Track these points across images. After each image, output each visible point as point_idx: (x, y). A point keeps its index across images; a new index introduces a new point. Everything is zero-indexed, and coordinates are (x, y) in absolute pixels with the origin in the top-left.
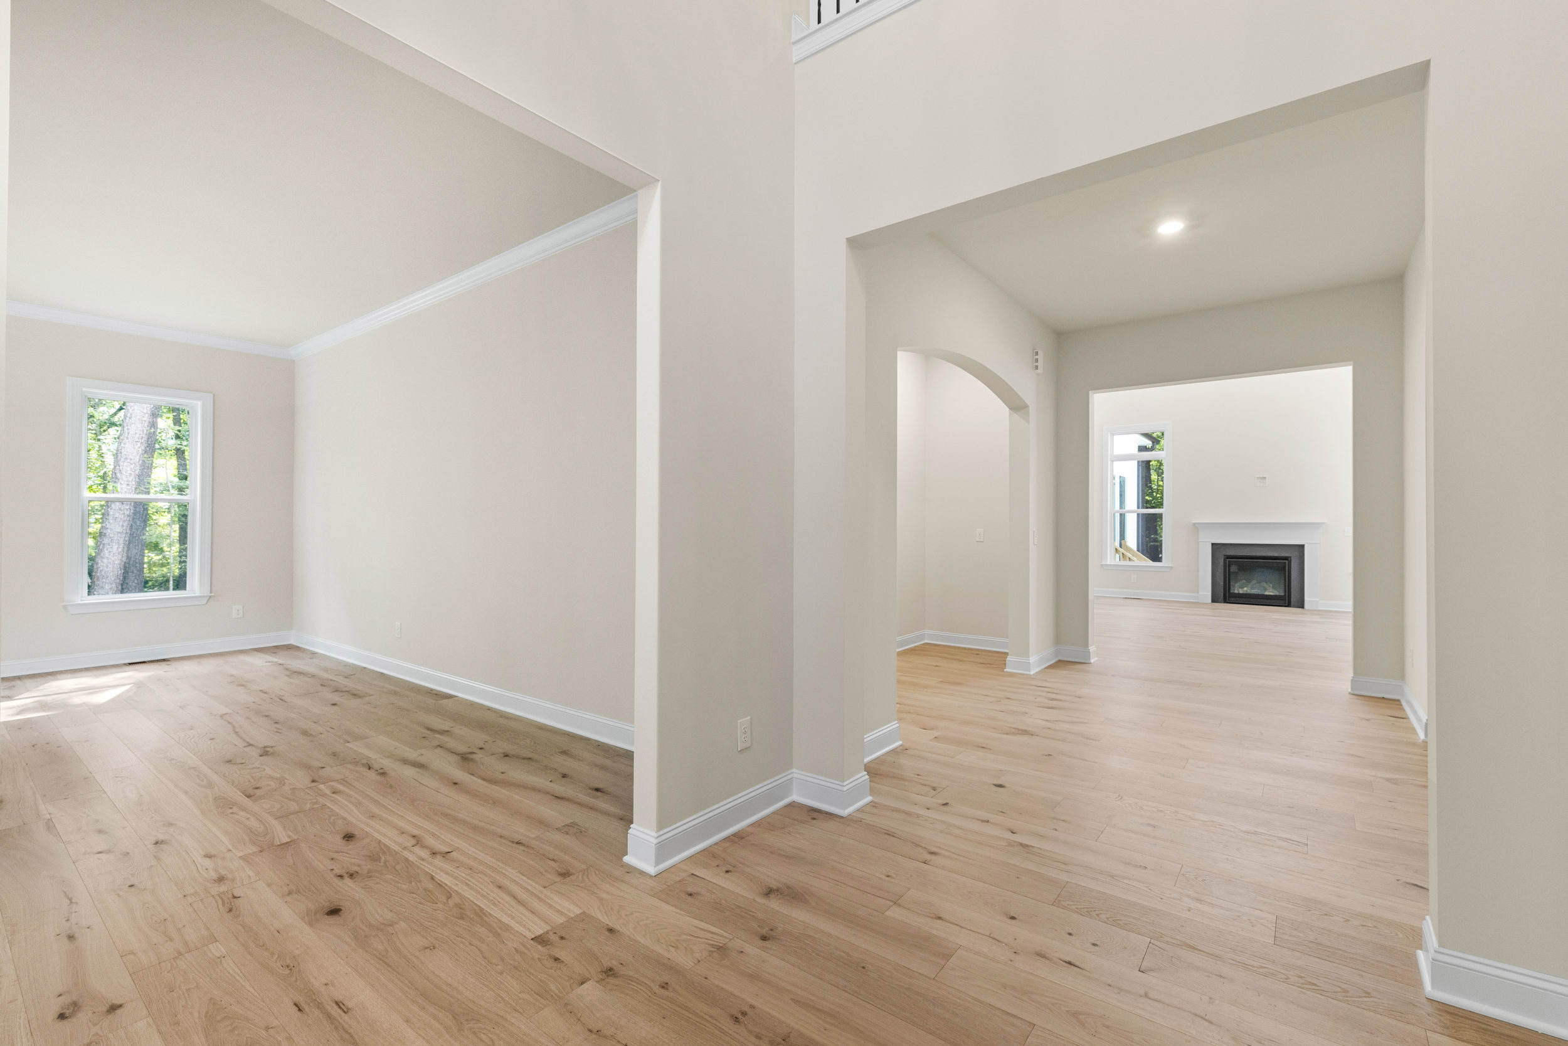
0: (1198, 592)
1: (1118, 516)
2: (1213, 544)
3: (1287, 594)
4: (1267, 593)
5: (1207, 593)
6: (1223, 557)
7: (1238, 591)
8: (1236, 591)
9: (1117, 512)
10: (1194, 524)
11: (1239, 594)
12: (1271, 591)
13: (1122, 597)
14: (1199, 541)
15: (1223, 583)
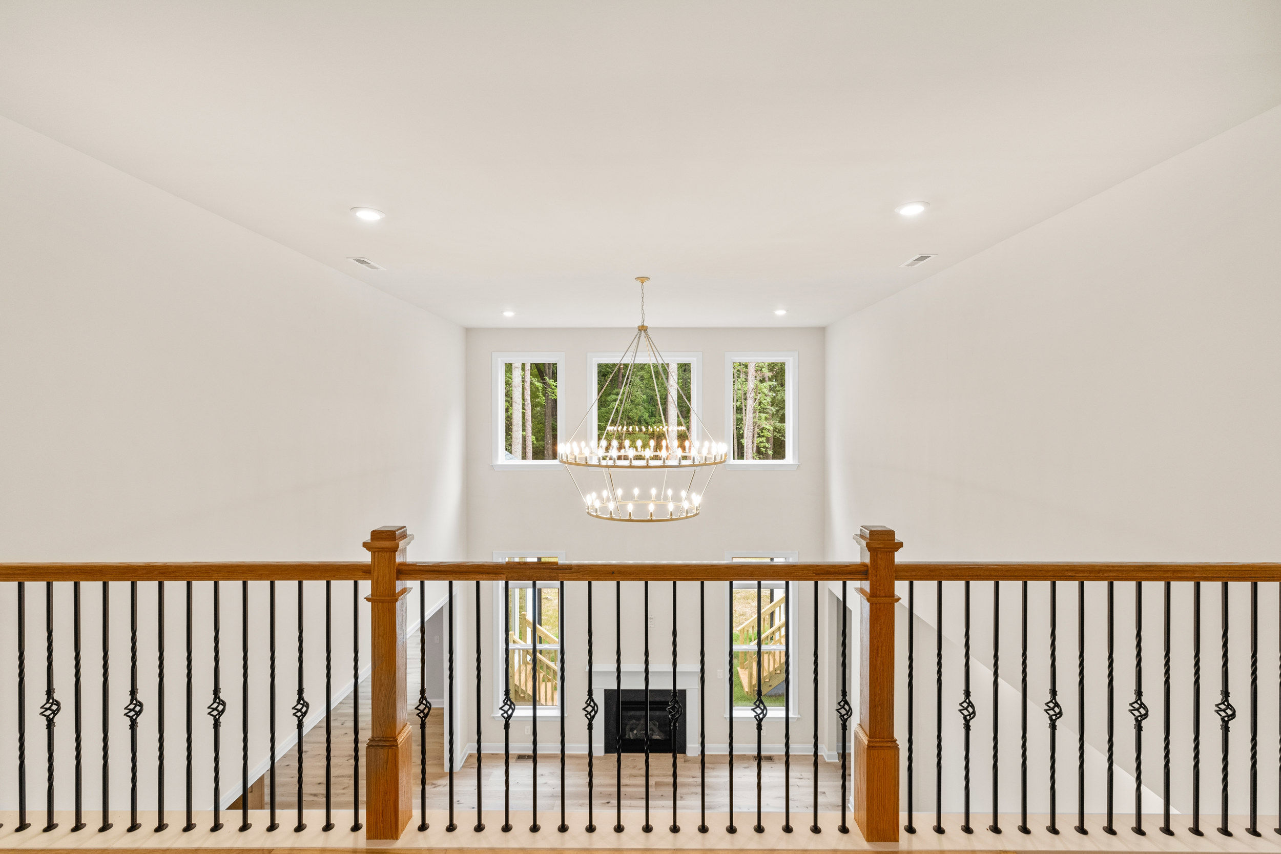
2: (606, 691)
6: (615, 702)
12: (658, 735)
13: (516, 754)
14: (593, 687)
15: (615, 732)
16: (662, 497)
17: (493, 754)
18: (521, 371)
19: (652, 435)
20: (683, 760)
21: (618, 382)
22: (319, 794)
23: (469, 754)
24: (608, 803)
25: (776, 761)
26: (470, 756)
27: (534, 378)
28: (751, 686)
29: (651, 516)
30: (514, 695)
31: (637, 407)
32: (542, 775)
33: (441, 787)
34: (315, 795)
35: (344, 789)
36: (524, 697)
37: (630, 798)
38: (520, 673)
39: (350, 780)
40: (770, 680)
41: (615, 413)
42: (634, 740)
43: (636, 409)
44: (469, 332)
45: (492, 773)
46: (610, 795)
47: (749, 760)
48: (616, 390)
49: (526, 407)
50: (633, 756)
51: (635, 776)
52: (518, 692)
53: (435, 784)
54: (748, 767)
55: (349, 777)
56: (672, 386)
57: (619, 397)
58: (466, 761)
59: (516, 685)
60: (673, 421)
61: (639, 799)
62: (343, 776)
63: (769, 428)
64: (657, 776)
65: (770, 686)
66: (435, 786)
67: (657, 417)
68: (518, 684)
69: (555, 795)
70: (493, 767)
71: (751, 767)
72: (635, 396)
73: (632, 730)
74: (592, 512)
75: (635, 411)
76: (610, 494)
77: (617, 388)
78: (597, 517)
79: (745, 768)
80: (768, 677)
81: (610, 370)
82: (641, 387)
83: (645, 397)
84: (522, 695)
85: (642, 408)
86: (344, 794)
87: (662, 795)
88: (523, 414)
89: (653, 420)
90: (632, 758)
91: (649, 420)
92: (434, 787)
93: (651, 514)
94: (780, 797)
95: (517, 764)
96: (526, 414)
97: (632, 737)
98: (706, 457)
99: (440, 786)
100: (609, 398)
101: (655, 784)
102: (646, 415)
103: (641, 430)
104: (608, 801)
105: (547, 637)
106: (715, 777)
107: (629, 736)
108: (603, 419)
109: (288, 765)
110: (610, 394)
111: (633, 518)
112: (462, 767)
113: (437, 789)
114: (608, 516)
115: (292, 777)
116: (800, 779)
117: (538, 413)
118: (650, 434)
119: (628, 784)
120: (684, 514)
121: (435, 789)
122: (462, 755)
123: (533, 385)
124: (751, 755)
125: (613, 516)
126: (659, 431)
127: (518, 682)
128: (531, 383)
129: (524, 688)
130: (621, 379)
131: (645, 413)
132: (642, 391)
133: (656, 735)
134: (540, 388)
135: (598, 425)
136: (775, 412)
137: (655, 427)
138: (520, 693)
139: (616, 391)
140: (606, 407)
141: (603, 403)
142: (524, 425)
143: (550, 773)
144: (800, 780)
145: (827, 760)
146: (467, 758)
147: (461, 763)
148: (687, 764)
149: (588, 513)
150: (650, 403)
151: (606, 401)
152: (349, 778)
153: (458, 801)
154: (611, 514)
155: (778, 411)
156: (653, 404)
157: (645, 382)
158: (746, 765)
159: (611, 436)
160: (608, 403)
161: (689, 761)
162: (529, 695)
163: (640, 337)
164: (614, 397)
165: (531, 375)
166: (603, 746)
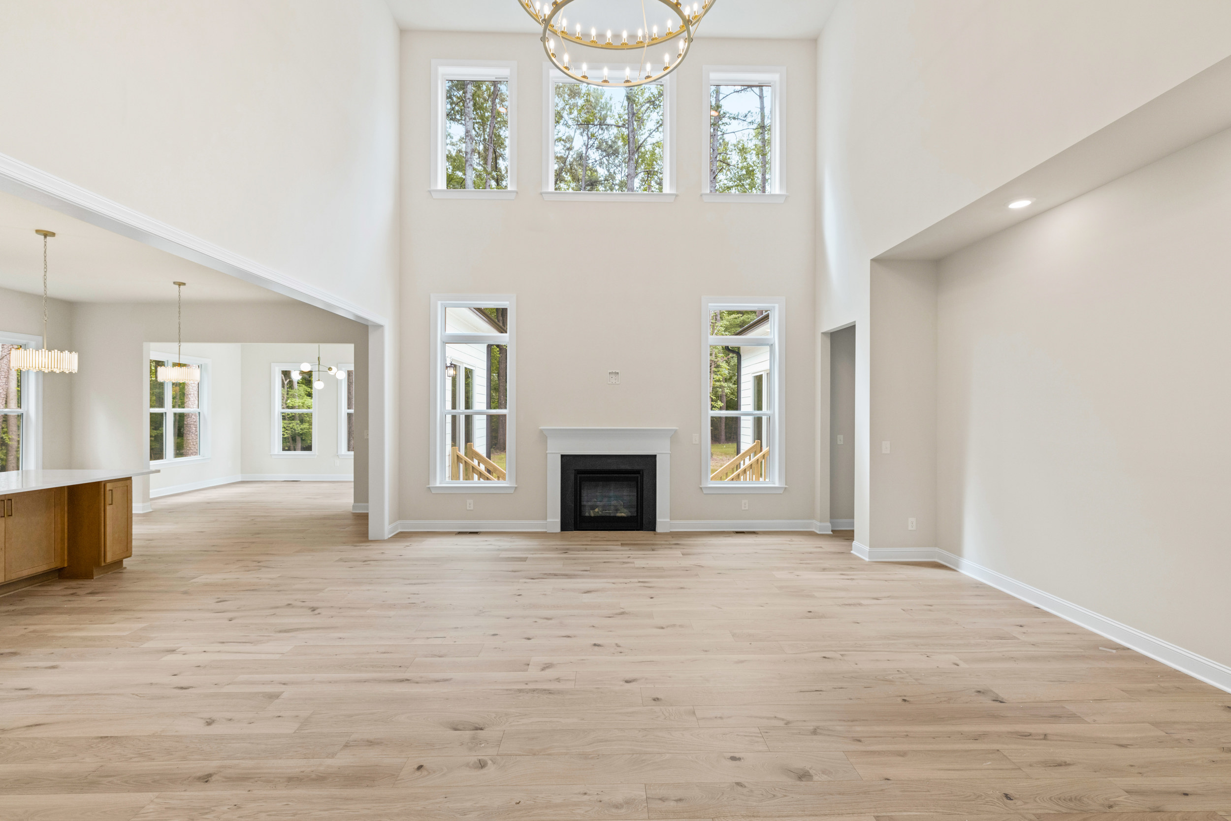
0: (546, 520)
1: (449, 419)
2: (562, 456)
3: (639, 514)
4: (619, 515)
5: (554, 520)
6: (574, 472)
7: (589, 513)
8: (587, 514)
9: (449, 413)
10: (542, 431)
11: (590, 517)
12: (624, 512)
13: (455, 531)
14: (547, 452)
15: (573, 505)
17: (428, 531)
23: (400, 531)
24: (567, 553)
25: (761, 534)
26: (403, 532)
42: (595, 517)
44: (403, 33)
46: (569, 549)
47: (729, 534)
50: (594, 534)
97: (592, 515)
124: (731, 531)
133: (621, 512)
145: (819, 533)
146: (398, 534)
147: (390, 536)
161: (660, 540)
166: (558, 520)
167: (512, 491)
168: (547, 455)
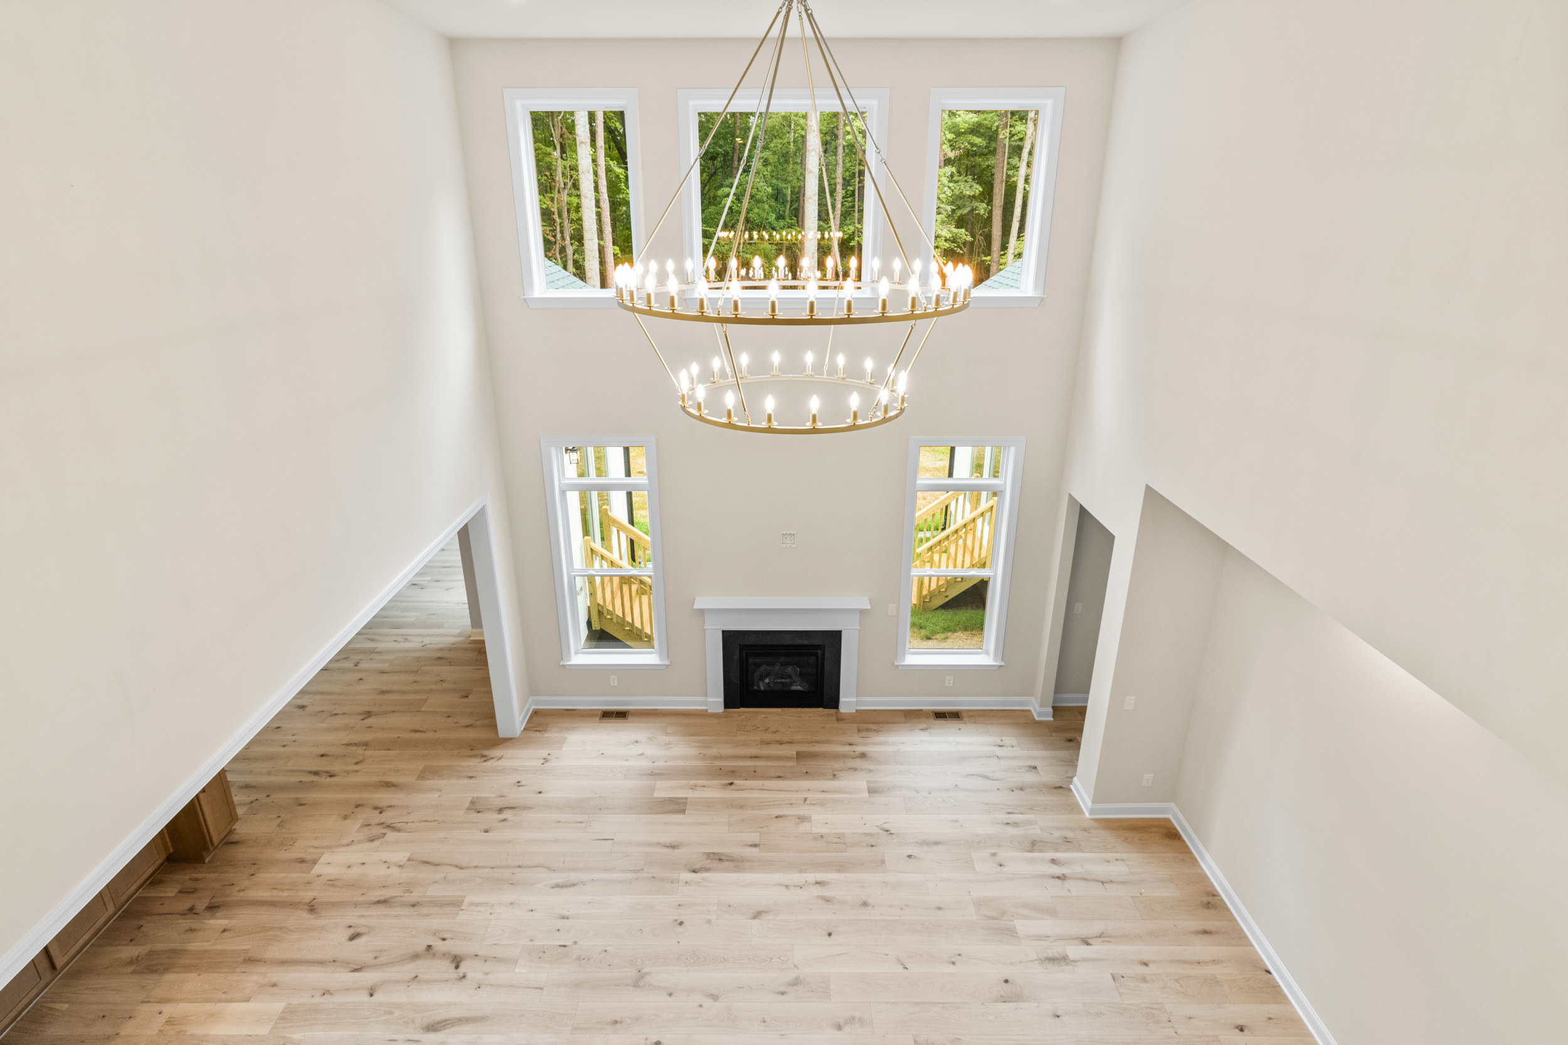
2: (723, 632)
3: (817, 690)
4: (794, 688)
5: (715, 700)
6: (738, 646)
11: (759, 691)
12: (800, 686)
13: (598, 710)
14: (705, 628)
15: (738, 682)
16: (826, 368)
17: (567, 710)
18: (590, 148)
19: (780, 248)
20: (834, 718)
21: (732, 167)
22: (321, 771)
23: (534, 709)
24: (731, 784)
25: (966, 719)
26: (536, 712)
27: (612, 161)
28: (921, 597)
29: (814, 421)
30: (597, 617)
31: (760, 205)
32: (637, 742)
33: (495, 760)
34: (316, 773)
35: (357, 763)
36: (612, 619)
37: (762, 777)
38: (603, 589)
39: (365, 750)
40: (946, 590)
41: (728, 214)
42: (765, 692)
43: (758, 208)
44: (454, 44)
45: (566, 738)
46: (733, 772)
47: (927, 718)
48: (730, 180)
49: (601, 204)
50: (764, 713)
51: (768, 744)
52: (603, 613)
53: (485, 756)
54: (927, 729)
55: (364, 745)
56: (811, 172)
57: (733, 190)
58: (529, 722)
59: (599, 605)
60: (812, 225)
61: (774, 777)
62: (355, 744)
63: (946, 235)
64: (799, 743)
65: (947, 596)
66: (485, 759)
67: (787, 220)
68: (601, 603)
69: (655, 772)
70: (568, 729)
71: (930, 728)
72: (758, 189)
73: (762, 678)
74: (691, 406)
75: (756, 210)
76: (726, 363)
77: (731, 177)
78: (701, 418)
79: (922, 730)
80: (945, 586)
81: (720, 150)
82: (764, 176)
83: (770, 190)
84: (609, 617)
85: (767, 207)
86: (357, 771)
87: (807, 772)
88: (599, 215)
89: (782, 223)
90: (763, 716)
91: (775, 224)
92: (485, 761)
93: (814, 417)
94: (973, 775)
95: (602, 724)
96: (603, 215)
97: (762, 688)
98: (938, 297)
99: (492, 758)
100: (720, 192)
101: (797, 754)
102: (772, 217)
103: (761, 238)
104: (730, 782)
105: (640, 539)
106: (880, 744)
107: (759, 687)
108: (709, 221)
109: (279, 728)
110: (721, 186)
111: (775, 424)
112: (524, 729)
113: (489, 763)
114: (724, 420)
115: (284, 746)
116: (1000, 746)
117: (623, 214)
118: (776, 245)
119: (758, 755)
120: (878, 413)
121: (486, 764)
122: (524, 713)
123: (611, 171)
124: (929, 710)
125: (734, 420)
126: (792, 240)
127: (602, 600)
128: (609, 170)
129: (611, 608)
130: (736, 163)
131: (771, 214)
132: (766, 182)
133: (797, 685)
134: (621, 176)
135: (703, 230)
136: (950, 213)
137: (784, 233)
138: (605, 614)
139: (728, 182)
140: (716, 205)
141: (712, 200)
142: (600, 231)
143: (649, 738)
144: (1000, 748)
145: (1037, 718)
146: (531, 717)
147: (522, 724)
148: (841, 725)
149: (684, 408)
150: (776, 199)
151: (715, 197)
152: (364, 748)
153: (519, 782)
154: (729, 416)
155: (953, 211)
156: (781, 201)
157: (769, 168)
158: (925, 726)
159: (724, 246)
160: (718, 199)
161: (843, 720)
162: (618, 616)
163: (788, 13)
164: (726, 190)
165: (606, 155)
166: (721, 699)
167: (664, 668)
168: (705, 632)
